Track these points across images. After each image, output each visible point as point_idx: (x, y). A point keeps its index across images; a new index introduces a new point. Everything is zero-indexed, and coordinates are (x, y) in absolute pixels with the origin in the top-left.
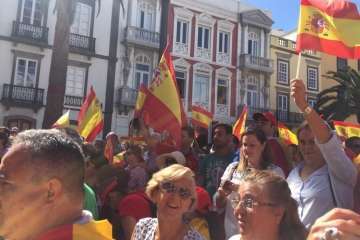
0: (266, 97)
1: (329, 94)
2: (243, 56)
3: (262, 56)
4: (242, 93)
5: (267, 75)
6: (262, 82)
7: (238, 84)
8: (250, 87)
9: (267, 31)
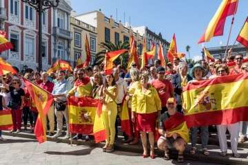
0: (69, 54)
1: (101, 55)
2: (55, 28)
3: (66, 29)
4: (55, 50)
5: (69, 41)
6: (66, 45)
7: (52, 45)
8: (59, 47)
9: (68, 14)
